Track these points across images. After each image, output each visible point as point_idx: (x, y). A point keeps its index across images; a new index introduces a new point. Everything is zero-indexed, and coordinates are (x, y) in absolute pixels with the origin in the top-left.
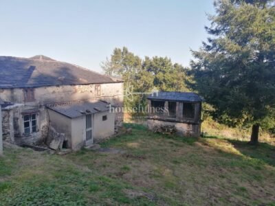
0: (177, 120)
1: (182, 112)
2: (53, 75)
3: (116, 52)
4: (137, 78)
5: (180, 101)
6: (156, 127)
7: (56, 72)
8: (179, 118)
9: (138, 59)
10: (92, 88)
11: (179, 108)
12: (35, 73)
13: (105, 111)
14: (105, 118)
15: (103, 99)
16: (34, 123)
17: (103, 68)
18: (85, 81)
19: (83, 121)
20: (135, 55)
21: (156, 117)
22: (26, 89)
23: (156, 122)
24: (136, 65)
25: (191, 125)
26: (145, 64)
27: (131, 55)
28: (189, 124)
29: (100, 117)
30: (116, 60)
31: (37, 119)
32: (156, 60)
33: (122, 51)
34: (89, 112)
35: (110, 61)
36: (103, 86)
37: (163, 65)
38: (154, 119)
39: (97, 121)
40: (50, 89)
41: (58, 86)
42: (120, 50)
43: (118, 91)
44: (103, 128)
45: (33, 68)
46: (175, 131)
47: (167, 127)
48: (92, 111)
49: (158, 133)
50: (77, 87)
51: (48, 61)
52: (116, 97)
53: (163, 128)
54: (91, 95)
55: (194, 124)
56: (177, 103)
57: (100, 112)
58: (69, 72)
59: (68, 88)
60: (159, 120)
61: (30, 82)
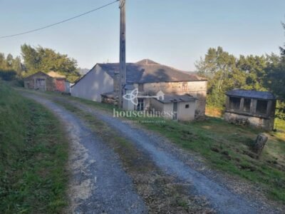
0: (250, 114)
1: (255, 107)
2: (155, 75)
3: (211, 52)
4: (230, 76)
5: (254, 98)
6: (232, 119)
7: (156, 73)
8: (253, 113)
9: (232, 58)
10: (181, 84)
11: (253, 105)
12: (144, 74)
13: (187, 101)
14: (187, 106)
15: (188, 93)
16: (142, 105)
17: (197, 66)
18: (176, 79)
19: (171, 107)
20: (229, 54)
21: (233, 110)
22: (139, 84)
23: (232, 114)
24: (230, 64)
25: (263, 120)
26: (239, 63)
27: (226, 54)
28: (261, 118)
29: (184, 105)
30: (210, 60)
31: (144, 102)
32: (250, 59)
33: (217, 50)
34: (175, 101)
35: (204, 61)
36: (190, 84)
37: (257, 64)
38: (231, 112)
39: (181, 107)
40: (153, 84)
41: (157, 82)
42: (214, 50)
43: (201, 88)
44: (186, 114)
45: (143, 70)
46: (247, 123)
47: (242, 119)
48: (178, 100)
49: (232, 123)
50: (170, 83)
51: (152, 65)
52: (200, 93)
53: (237, 121)
54: (179, 90)
55: (265, 119)
56: (252, 100)
57: (183, 101)
58: (166, 73)
59: (164, 84)
60: (235, 113)
61: (142, 80)
